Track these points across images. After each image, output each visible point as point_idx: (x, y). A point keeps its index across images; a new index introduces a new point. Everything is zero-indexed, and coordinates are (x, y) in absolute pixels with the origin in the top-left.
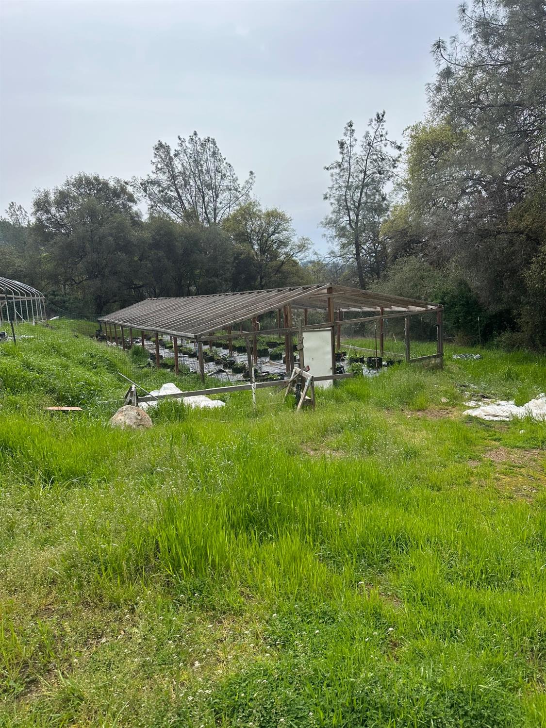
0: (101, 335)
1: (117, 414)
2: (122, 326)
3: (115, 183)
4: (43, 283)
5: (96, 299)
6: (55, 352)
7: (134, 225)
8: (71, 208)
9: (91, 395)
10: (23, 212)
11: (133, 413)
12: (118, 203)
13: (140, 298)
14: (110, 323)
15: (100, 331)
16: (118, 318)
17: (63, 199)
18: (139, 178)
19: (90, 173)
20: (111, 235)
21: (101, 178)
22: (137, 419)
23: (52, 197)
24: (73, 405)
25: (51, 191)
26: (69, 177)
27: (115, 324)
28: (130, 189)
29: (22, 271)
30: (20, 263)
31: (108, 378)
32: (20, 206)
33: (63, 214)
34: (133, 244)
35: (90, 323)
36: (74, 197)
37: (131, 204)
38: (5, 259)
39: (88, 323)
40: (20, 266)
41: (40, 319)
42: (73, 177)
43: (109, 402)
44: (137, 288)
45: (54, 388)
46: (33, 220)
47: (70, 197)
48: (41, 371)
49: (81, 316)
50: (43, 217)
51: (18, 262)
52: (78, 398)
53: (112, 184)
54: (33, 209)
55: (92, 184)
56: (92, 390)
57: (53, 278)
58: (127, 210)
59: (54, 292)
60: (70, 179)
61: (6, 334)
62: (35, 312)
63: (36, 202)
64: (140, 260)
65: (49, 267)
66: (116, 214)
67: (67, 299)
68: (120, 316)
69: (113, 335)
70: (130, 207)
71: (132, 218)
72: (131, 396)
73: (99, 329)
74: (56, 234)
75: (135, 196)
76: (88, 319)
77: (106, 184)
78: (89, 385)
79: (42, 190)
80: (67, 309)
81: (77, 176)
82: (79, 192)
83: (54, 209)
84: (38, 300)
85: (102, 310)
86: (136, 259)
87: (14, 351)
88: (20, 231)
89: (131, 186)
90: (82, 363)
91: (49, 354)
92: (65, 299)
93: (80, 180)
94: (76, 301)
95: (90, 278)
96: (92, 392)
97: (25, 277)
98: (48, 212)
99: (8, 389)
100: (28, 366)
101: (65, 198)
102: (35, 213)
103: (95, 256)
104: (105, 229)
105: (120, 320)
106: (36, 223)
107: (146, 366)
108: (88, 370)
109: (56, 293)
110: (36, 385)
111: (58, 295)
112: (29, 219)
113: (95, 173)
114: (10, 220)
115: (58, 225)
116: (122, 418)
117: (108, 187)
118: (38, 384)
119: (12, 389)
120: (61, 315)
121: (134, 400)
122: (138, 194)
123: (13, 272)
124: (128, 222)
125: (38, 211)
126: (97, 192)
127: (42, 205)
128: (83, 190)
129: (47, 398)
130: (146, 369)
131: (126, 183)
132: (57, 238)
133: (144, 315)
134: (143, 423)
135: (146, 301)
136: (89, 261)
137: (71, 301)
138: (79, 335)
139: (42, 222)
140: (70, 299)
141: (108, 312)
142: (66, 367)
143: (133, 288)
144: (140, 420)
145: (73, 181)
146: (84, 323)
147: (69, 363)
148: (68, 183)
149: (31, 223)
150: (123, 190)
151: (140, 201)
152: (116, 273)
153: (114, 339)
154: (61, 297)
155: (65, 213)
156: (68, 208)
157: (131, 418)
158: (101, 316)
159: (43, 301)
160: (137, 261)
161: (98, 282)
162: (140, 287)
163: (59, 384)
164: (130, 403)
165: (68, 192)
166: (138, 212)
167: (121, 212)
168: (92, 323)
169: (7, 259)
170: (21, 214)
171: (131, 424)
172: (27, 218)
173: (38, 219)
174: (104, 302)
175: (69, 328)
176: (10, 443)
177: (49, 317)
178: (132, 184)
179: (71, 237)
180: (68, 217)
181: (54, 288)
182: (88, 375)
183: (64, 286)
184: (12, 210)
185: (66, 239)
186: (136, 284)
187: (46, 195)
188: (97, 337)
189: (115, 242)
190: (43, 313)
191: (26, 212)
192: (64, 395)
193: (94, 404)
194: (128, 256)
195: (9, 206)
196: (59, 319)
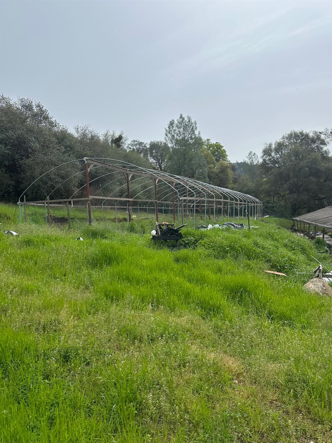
0: (294, 228)
1: (309, 283)
2: (309, 224)
3: (313, 134)
4: (262, 196)
5: (292, 206)
6: (270, 237)
7: (323, 159)
8: (284, 152)
9: (292, 267)
10: (256, 156)
11: (321, 284)
12: (314, 146)
13: (322, 206)
14: (300, 221)
15: (293, 226)
16: (306, 219)
17: (280, 146)
18: (330, 129)
19: (298, 130)
20: (307, 166)
21: (304, 132)
22: (323, 289)
23: (273, 146)
24: (280, 271)
25: (273, 143)
26: (284, 134)
27: (304, 223)
28: (323, 137)
29: (252, 189)
30: (251, 185)
31: (302, 257)
32: (255, 153)
33: (278, 156)
34: (322, 172)
35: (288, 221)
36: (286, 146)
37: (322, 146)
38: (244, 183)
39: (286, 220)
40: (251, 187)
41: (259, 216)
42: (287, 134)
43: (303, 274)
44: (320, 199)
45: (270, 260)
46: (261, 161)
47: (284, 145)
48: (263, 248)
49: (281, 215)
50: (267, 158)
51: (250, 184)
52: (284, 268)
53: (311, 135)
54: (262, 155)
55: (298, 136)
56: (292, 264)
57: (268, 193)
58: (319, 150)
59: (268, 201)
60: (285, 135)
61: (243, 225)
62: (257, 212)
63: (264, 150)
64: (325, 181)
65: (266, 187)
66: (312, 153)
67: (275, 205)
68: (307, 218)
69: (302, 228)
70: (322, 148)
71: (322, 155)
72: (319, 272)
73: (293, 224)
74: (273, 168)
75: (325, 141)
76: (286, 218)
77: (307, 135)
78: (290, 260)
79: (268, 143)
80: (274, 211)
81: (290, 133)
82: (289, 142)
83: (273, 153)
84: (259, 206)
85: (295, 212)
86: (322, 181)
87: (249, 235)
88: (253, 167)
89: (324, 134)
90: (285, 246)
91: (267, 238)
92: (274, 205)
93: (291, 135)
94: (280, 207)
95: (290, 193)
96: (292, 265)
97: (253, 192)
98: (270, 155)
99: (246, 257)
100: (256, 244)
101: (281, 146)
102: (263, 157)
103: (295, 180)
104: (303, 163)
105: (308, 220)
106: (262, 162)
107: (324, 252)
108: (289, 251)
109: (269, 202)
110: (261, 257)
111: (270, 203)
112: (259, 159)
113: (301, 130)
114: (249, 161)
115: (275, 162)
116: (313, 286)
117: (308, 137)
118: (262, 255)
119: (248, 257)
120: (270, 214)
121: (321, 275)
122: (328, 139)
123: (247, 190)
124: (320, 158)
125: (264, 155)
126: (301, 141)
127: (267, 152)
128: (292, 141)
129: (266, 265)
130: (324, 254)
131: (320, 133)
132: (273, 170)
133: (326, 218)
134: (327, 293)
135: (326, 208)
136: (291, 183)
137: (278, 207)
138: (281, 227)
139: (266, 161)
140: (276, 206)
141: (299, 214)
142: (277, 248)
143: (317, 199)
144: (325, 290)
145: (287, 136)
146: (283, 220)
147: (279, 245)
148: (283, 138)
149: (259, 162)
150: (318, 138)
151: (329, 143)
152: (308, 190)
153: (302, 232)
154: (271, 205)
155: (280, 155)
156: (281, 152)
157: (318, 288)
158: (294, 217)
159: (262, 206)
160: (322, 182)
161: (295, 196)
162: (322, 199)
163: (273, 258)
164: (318, 276)
165: (283, 143)
166: (327, 151)
167: (315, 152)
168: (289, 221)
169: (245, 183)
170: (255, 157)
171: (319, 291)
172: (258, 159)
173: (264, 160)
174: (297, 208)
175: (275, 223)
176: (248, 288)
177: (264, 215)
178: (325, 133)
179: (282, 169)
180: (281, 157)
181: (268, 199)
182: (290, 254)
183: (274, 198)
184: (250, 156)
185: (279, 171)
186: (319, 197)
187: (270, 145)
188: (291, 229)
189: (310, 171)
190: (261, 213)
191: (257, 156)
192: (276, 264)
193: (294, 273)
194: (317, 179)
195: (249, 154)
196: (269, 217)
